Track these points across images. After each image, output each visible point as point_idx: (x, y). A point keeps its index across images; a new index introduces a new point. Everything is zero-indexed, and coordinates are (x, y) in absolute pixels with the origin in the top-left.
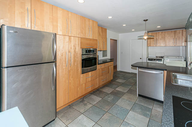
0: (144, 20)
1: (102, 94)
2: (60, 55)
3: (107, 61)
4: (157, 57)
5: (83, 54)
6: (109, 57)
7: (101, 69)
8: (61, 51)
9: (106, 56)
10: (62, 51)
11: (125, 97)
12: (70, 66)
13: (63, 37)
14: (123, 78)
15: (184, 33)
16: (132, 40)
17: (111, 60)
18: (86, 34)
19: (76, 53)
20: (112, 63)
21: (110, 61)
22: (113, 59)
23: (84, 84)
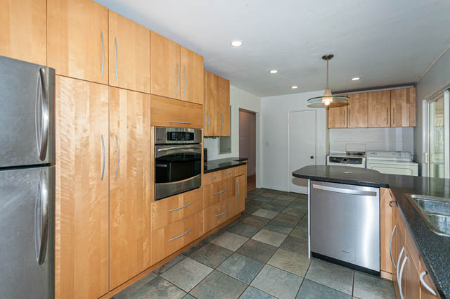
0: (324, 58)
1: (216, 254)
2: (78, 143)
3: (230, 163)
4: (349, 154)
5: (161, 142)
6: (235, 153)
7: (214, 184)
8: (80, 130)
9: (229, 150)
10: (85, 131)
11: (277, 261)
12: (116, 179)
13: (87, 87)
14: (271, 206)
15: (412, 95)
16: (290, 112)
17: (241, 162)
18: (167, 86)
19: (135, 139)
20: (243, 168)
21: (238, 163)
22: (247, 159)
23: (163, 230)
